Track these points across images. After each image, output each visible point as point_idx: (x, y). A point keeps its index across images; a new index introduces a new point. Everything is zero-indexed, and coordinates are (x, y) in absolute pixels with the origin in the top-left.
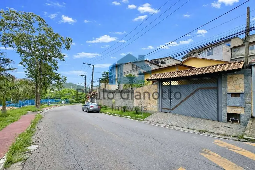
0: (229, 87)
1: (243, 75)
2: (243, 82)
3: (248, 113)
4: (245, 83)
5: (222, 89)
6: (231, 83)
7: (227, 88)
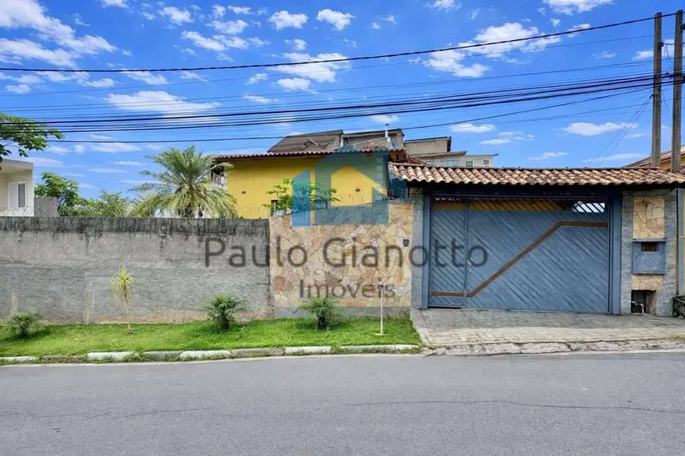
0: (636, 226)
1: (663, 201)
2: (663, 216)
3: (669, 288)
4: (666, 218)
5: (621, 229)
6: (640, 216)
7: (632, 227)
